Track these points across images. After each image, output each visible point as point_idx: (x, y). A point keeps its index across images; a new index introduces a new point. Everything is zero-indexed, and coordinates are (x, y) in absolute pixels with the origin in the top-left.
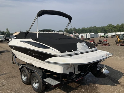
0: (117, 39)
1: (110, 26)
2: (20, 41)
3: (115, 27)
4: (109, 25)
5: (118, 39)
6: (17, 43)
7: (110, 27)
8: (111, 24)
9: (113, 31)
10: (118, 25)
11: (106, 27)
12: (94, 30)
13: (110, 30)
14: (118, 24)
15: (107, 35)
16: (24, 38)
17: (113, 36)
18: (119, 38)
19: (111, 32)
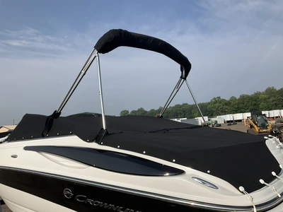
0: (252, 126)
1: (217, 101)
2: (27, 148)
3: (227, 103)
4: (215, 99)
5: (255, 126)
6: (14, 157)
7: (218, 104)
8: (219, 98)
9: (225, 113)
10: (233, 99)
11: (209, 103)
12: (184, 112)
13: (217, 109)
14: (233, 97)
15: (216, 122)
16: (43, 136)
17: (228, 122)
18: (256, 124)
19: (220, 115)
